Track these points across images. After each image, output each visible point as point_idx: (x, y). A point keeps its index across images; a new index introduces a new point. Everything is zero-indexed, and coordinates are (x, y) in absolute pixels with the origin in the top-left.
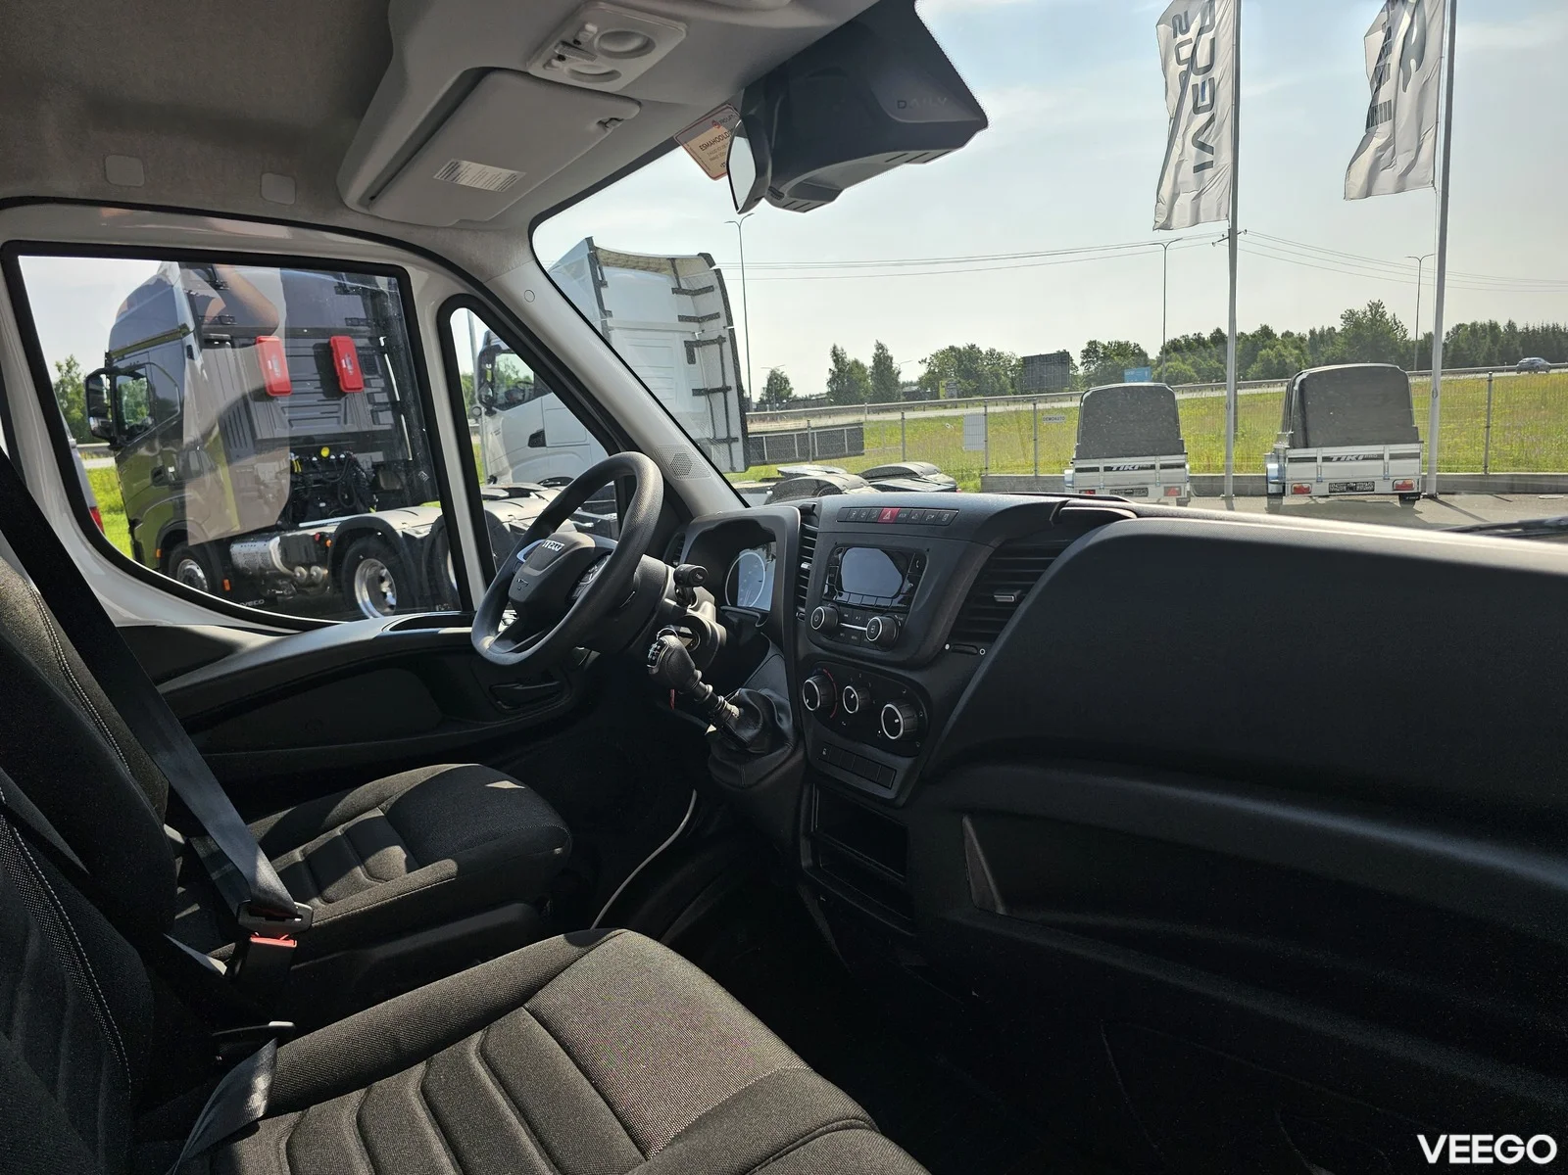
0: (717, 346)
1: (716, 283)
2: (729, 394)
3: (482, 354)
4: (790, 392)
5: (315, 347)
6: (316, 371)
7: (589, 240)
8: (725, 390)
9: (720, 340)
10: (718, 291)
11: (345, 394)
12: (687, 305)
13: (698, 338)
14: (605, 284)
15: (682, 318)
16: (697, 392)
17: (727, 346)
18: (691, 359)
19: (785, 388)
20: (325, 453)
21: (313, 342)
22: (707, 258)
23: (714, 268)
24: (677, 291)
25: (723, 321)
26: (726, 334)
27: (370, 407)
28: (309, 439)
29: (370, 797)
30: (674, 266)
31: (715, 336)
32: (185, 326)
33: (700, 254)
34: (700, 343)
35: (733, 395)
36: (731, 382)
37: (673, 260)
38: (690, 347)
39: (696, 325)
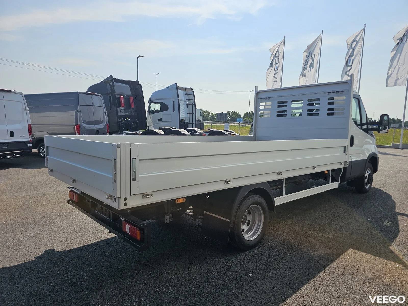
0: (192, 105)
1: (192, 94)
7: (176, 84)
8: (192, 113)
12: (187, 97)
15: (186, 99)
16: (188, 113)
17: (194, 105)
18: (187, 107)
20: (127, 119)
22: (191, 89)
23: (192, 91)
24: (186, 94)
25: (193, 101)
26: (194, 103)
30: (185, 90)
31: (191, 103)
34: (189, 104)
35: (194, 115)
36: (194, 112)
38: (187, 105)
39: (188, 101)
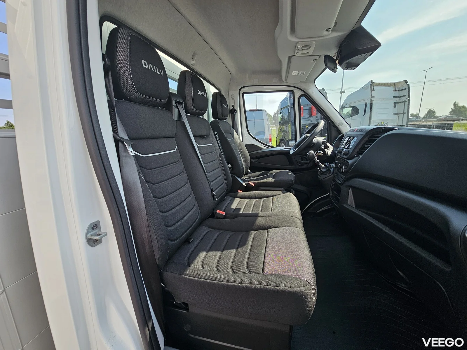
0: (404, 103)
1: (407, 88)
2: (405, 114)
3: (341, 108)
4: (435, 115)
5: (309, 108)
6: (308, 112)
7: (372, 81)
8: (404, 113)
9: (405, 102)
10: (407, 90)
11: (312, 116)
12: (397, 94)
13: (398, 101)
14: (374, 90)
15: (394, 97)
16: (395, 114)
17: (407, 103)
18: (395, 106)
19: (433, 114)
20: (307, 127)
21: (309, 107)
22: (406, 82)
23: (407, 84)
24: (395, 90)
25: (407, 97)
26: (407, 100)
27: (317, 119)
28: (305, 124)
29: (273, 172)
30: (395, 85)
31: (404, 101)
32: (288, 105)
33: (403, 81)
34: (398, 103)
35: (406, 115)
36: (406, 111)
37: (394, 83)
38: (395, 104)
39: (398, 98)
